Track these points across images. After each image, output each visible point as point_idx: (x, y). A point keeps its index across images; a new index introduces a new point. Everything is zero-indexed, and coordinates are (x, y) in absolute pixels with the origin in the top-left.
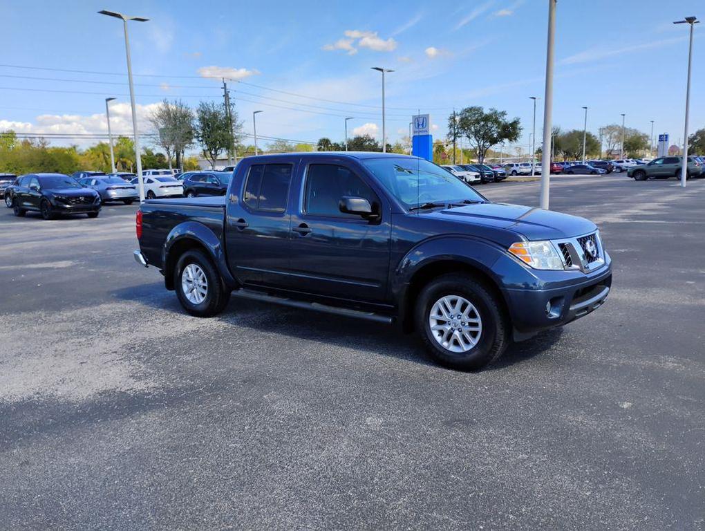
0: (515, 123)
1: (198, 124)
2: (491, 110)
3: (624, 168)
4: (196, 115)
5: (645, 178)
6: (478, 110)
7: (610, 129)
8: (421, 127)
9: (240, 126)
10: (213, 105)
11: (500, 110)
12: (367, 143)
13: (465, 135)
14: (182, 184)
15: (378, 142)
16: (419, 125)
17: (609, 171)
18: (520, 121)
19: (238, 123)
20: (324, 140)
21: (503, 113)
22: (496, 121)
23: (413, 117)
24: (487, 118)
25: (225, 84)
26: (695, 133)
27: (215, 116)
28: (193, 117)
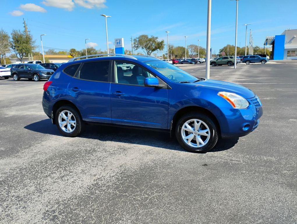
0: (162, 42)
1: (12, 40)
2: (152, 36)
3: (201, 62)
4: (11, 36)
5: (215, 65)
6: (146, 37)
7: (191, 46)
8: (118, 44)
9: (34, 42)
10: (20, 31)
11: (155, 37)
12: (92, 51)
13: (141, 47)
14: (10, 70)
15: (97, 51)
16: (117, 43)
17: (196, 63)
18: (164, 41)
19: (33, 40)
20: (73, 49)
21: (157, 38)
22: (154, 41)
23: (115, 39)
24: (150, 40)
25: (25, 21)
26: (223, 48)
27: (21, 36)
28: (9, 37)
